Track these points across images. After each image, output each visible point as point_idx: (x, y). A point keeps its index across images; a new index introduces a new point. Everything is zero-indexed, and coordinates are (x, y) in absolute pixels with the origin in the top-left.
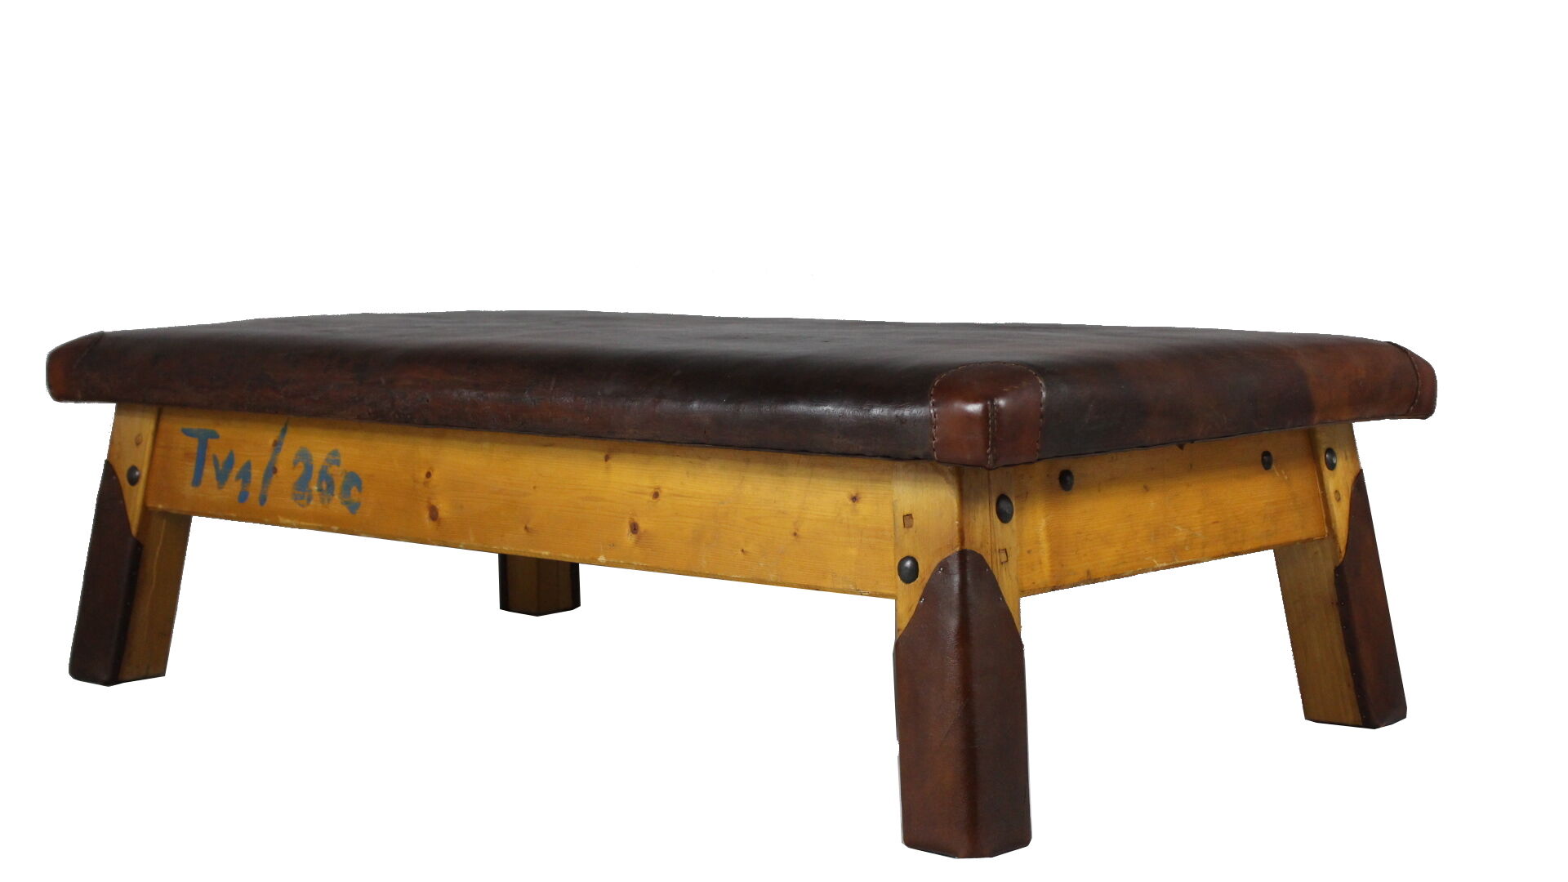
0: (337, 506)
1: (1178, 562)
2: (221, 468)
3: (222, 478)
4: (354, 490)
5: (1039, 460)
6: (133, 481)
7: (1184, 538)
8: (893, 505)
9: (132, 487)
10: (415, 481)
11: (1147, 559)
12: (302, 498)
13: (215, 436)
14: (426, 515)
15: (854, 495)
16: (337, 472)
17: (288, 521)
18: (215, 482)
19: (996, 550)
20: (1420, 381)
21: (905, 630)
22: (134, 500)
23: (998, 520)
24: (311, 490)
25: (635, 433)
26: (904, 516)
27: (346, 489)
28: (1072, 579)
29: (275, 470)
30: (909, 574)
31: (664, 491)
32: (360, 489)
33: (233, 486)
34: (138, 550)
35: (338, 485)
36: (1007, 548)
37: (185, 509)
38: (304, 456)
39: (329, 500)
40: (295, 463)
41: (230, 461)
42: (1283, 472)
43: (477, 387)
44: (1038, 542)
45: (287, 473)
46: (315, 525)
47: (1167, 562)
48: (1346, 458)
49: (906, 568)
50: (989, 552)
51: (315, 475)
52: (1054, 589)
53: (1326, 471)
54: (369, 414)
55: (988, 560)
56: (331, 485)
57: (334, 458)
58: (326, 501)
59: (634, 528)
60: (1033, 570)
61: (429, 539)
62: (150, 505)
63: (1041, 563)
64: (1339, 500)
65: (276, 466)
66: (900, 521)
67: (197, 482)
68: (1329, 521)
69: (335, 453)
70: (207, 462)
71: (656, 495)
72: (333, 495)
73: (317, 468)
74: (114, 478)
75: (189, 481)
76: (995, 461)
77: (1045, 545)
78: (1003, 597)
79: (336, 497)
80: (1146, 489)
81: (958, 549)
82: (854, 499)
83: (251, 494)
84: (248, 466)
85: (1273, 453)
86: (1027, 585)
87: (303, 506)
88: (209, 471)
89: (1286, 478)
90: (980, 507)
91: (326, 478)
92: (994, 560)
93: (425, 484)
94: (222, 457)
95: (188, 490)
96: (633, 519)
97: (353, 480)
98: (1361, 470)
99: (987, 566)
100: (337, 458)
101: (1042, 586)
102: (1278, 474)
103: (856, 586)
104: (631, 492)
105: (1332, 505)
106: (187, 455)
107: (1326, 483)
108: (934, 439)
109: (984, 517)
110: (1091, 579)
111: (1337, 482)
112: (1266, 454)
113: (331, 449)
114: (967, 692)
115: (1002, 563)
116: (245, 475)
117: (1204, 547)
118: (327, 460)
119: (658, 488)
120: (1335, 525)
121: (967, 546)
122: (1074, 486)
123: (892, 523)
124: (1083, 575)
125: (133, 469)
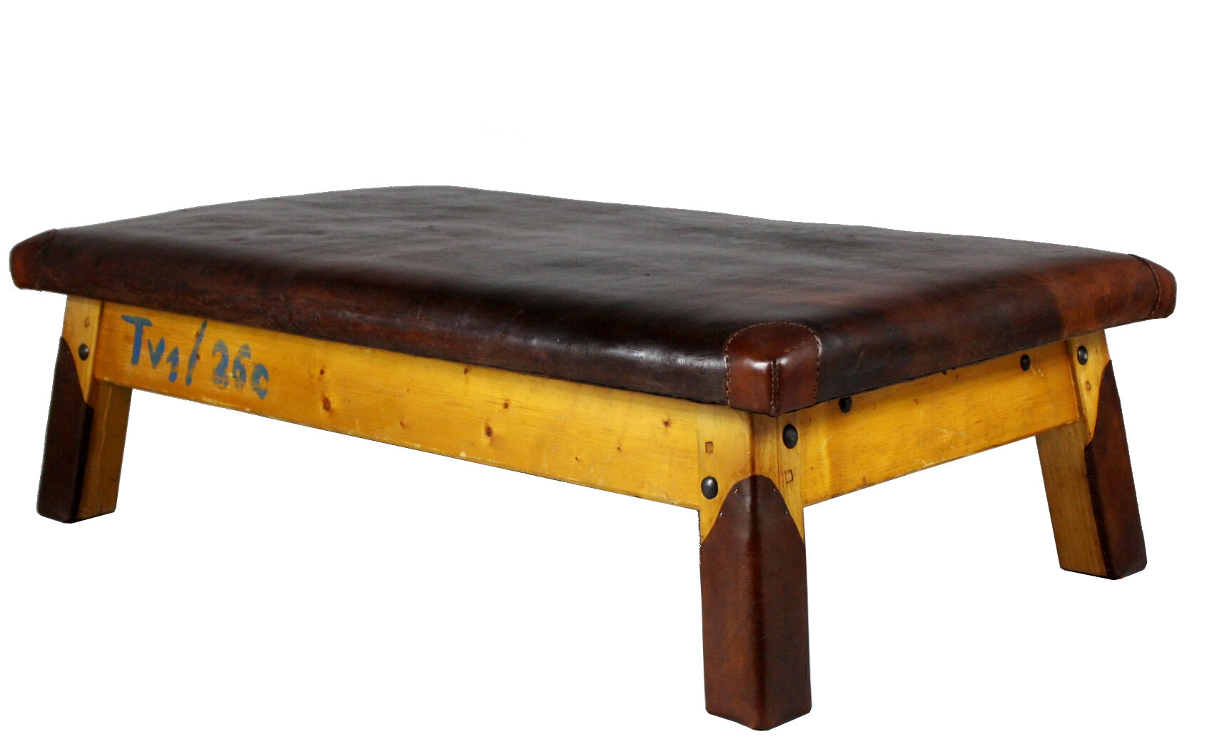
0: (248, 391)
1: (944, 460)
2: (154, 351)
3: (155, 359)
4: (262, 379)
5: (816, 403)
6: (84, 356)
7: (950, 439)
8: (697, 432)
9: (83, 362)
10: (312, 376)
11: (917, 461)
12: (220, 382)
13: (149, 324)
14: (321, 405)
15: (666, 420)
16: (248, 363)
17: (209, 400)
18: (150, 363)
19: (782, 472)
20: (1160, 289)
21: (707, 538)
22: (85, 372)
23: (785, 447)
24: (227, 377)
25: (487, 360)
26: (706, 443)
27: (256, 377)
28: (850, 486)
29: (198, 357)
30: (710, 491)
31: (512, 404)
32: (267, 378)
33: (164, 368)
34: (90, 413)
35: (249, 373)
36: (793, 469)
37: (126, 383)
38: (221, 347)
39: (242, 386)
40: (214, 353)
41: (161, 346)
42: (1040, 371)
43: (358, 309)
44: (820, 459)
45: (208, 362)
46: (232, 405)
47: (934, 461)
48: (1097, 351)
49: (708, 487)
50: (777, 474)
51: (231, 364)
52: (834, 496)
53: (1078, 366)
54: (272, 324)
55: (775, 481)
56: (243, 373)
57: (245, 351)
58: (240, 386)
59: (489, 432)
60: (815, 483)
61: (323, 426)
62: (98, 376)
63: (822, 477)
64: (1089, 389)
65: (199, 353)
66: (703, 447)
67: (135, 361)
68: (1080, 408)
69: (246, 347)
70: (143, 345)
71: (506, 406)
72: (245, 382)
73: (232, 358)
74: (68, 352)
75: (129, 360)
76: (777, 411)
77: (826, 462)
78: (788, 511)
79: (248, 384)
80: (916, 401)
81: (749, 475)
82: (667, 424)
83: (179, 376)
84: (176, 351)
85: (1031, 357)
86: (810, 496)
87: (221, 389)
88: (145, 353)
89: (1042, 375)
90: (769, 438)
91: (240, 368)
92: (781, 480)
93: (320, 379)
94: (155, 343)
95: (128, 367)
96: (487, 424)
97: (261, 371)
98: (1110, 361)
99: (774, 486)
100: (247, 351)
101: (823, 495)
102: (1035, 373)
103: (667, 496)
104: (486, 401)
105: (1083, 395)
106: (127, 338)
107: (1078, 376)
108: (728, 390)
109: (772, 446)
110: (866, 484)
111: (1089, 374)
112: (1025, 357)
113: (243, 343)
114: (757, 592)
115: (788, 482)
116: (174, 359)
117: (967, 444)
118: (240, 352)
119: (508, 400)
120: (1086, 411)
121: (758, 472)
122: (852, 409)
123: (697, 447)
124: (859, 482)
125: (83, 347)
